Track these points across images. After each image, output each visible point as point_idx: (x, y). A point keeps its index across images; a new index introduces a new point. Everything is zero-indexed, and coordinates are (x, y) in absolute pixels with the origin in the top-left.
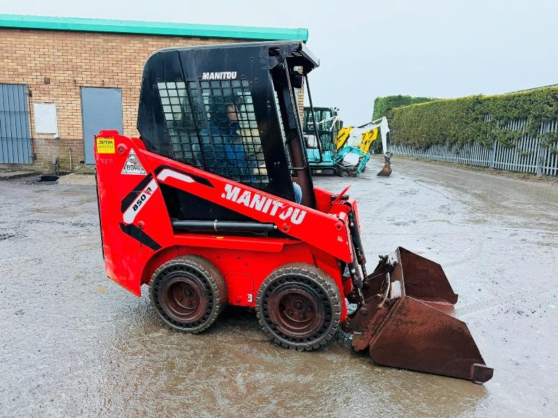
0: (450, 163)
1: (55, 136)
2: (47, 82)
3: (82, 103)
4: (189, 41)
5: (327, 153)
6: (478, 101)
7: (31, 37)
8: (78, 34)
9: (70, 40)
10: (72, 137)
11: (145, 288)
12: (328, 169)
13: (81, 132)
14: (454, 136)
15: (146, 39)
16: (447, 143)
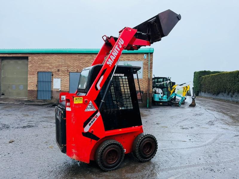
0: (228, 101)
1: (60, 90)
2: (58, 71)
3: (70, 78)
5: (165, 96)
7: (54, 56)
8: (70, 54)
9: (67, 56)
10: (65, 90)
12: (165, 103)
13: (69, 88)
14: (230, 88)
15: (93, 55)
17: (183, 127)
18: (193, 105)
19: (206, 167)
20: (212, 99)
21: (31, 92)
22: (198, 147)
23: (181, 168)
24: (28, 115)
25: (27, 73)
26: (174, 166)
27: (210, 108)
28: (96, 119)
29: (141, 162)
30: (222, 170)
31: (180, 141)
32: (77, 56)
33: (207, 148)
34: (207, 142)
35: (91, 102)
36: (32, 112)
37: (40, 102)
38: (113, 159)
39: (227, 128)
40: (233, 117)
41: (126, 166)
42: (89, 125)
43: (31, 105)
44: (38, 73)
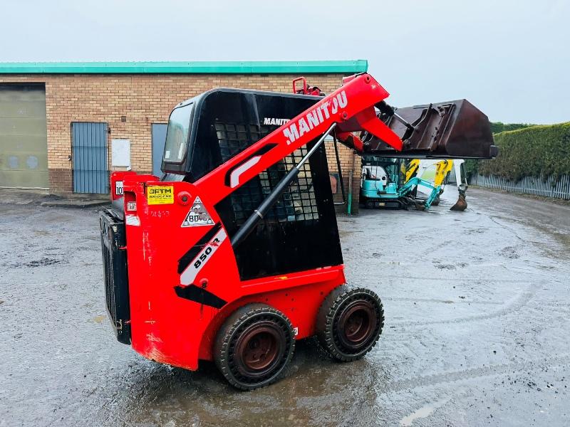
0: (544, 198)
1: (128, 169)
2: (124, 119)
3: (152, 139)
4: (250, 78)
5: (391, 185)
7: (112, 81)
8: (152, 76)
9: (144, 82)
10: (143, 170)
12: (392, 201)
13: (151, 165)
14: (550, 166)
15: (210, 78)
16: (542, 175)
17: (442, 264)
19: (513, 377)
20: (502, 193)
21: (57, 173)
22: (486, 317)
23: (447, 378)
24: (46, 233)
25: (43, 125)
26: (430, 374)
27: (503, 214)
28: (214, 249)
29: (339, 361)
30: (559, 385)
31: (438, 301)
32: (170, 80)
33: (509, 319)
34: (508, 303)
35: (198, 200)
36: (58, 224)
37: (80, 199)
38: (263, 358)
39: (553, 265)
40: (562, 238)
41: (298, 373)
42: (195, 265)
43: (57, 206)
44: (72, 125)
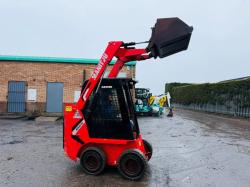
1: (35, 101)
6: (207, 85)
10: (42, 102)
11: (78, 159)
12: (146, 113)
18: (170, 115)
44: (9, 82)
